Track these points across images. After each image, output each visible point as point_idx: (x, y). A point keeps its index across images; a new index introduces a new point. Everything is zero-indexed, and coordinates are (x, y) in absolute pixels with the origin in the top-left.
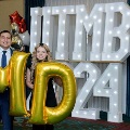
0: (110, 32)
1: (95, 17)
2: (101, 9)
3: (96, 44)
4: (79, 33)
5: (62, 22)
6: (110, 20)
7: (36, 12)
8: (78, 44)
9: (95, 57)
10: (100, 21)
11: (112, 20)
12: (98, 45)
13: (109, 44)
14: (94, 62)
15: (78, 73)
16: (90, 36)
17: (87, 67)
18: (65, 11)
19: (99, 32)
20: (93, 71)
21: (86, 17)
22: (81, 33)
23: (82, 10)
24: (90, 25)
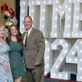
0: (77, 17)
1: (66, 7)
2: (70, 1)
3: (67, 26)
4: (55, 18)
5: (43, 10)
6: (77, 9)
7: (24, 3)
8: (54, 26)
9: (67, 35)
10: (70, 9)
11: (78, 9)
12: (69, 26)
13: (76, 26)
14: (66, 39)
15: (54, 47)
16: (63, 20)
17: (61, 42)
18: (44, 2)
19: (69, 18)
20: (66, 45)
21: (60, 7)
22: (56, 18)
23: (57, 2)
24: (63, 12)
